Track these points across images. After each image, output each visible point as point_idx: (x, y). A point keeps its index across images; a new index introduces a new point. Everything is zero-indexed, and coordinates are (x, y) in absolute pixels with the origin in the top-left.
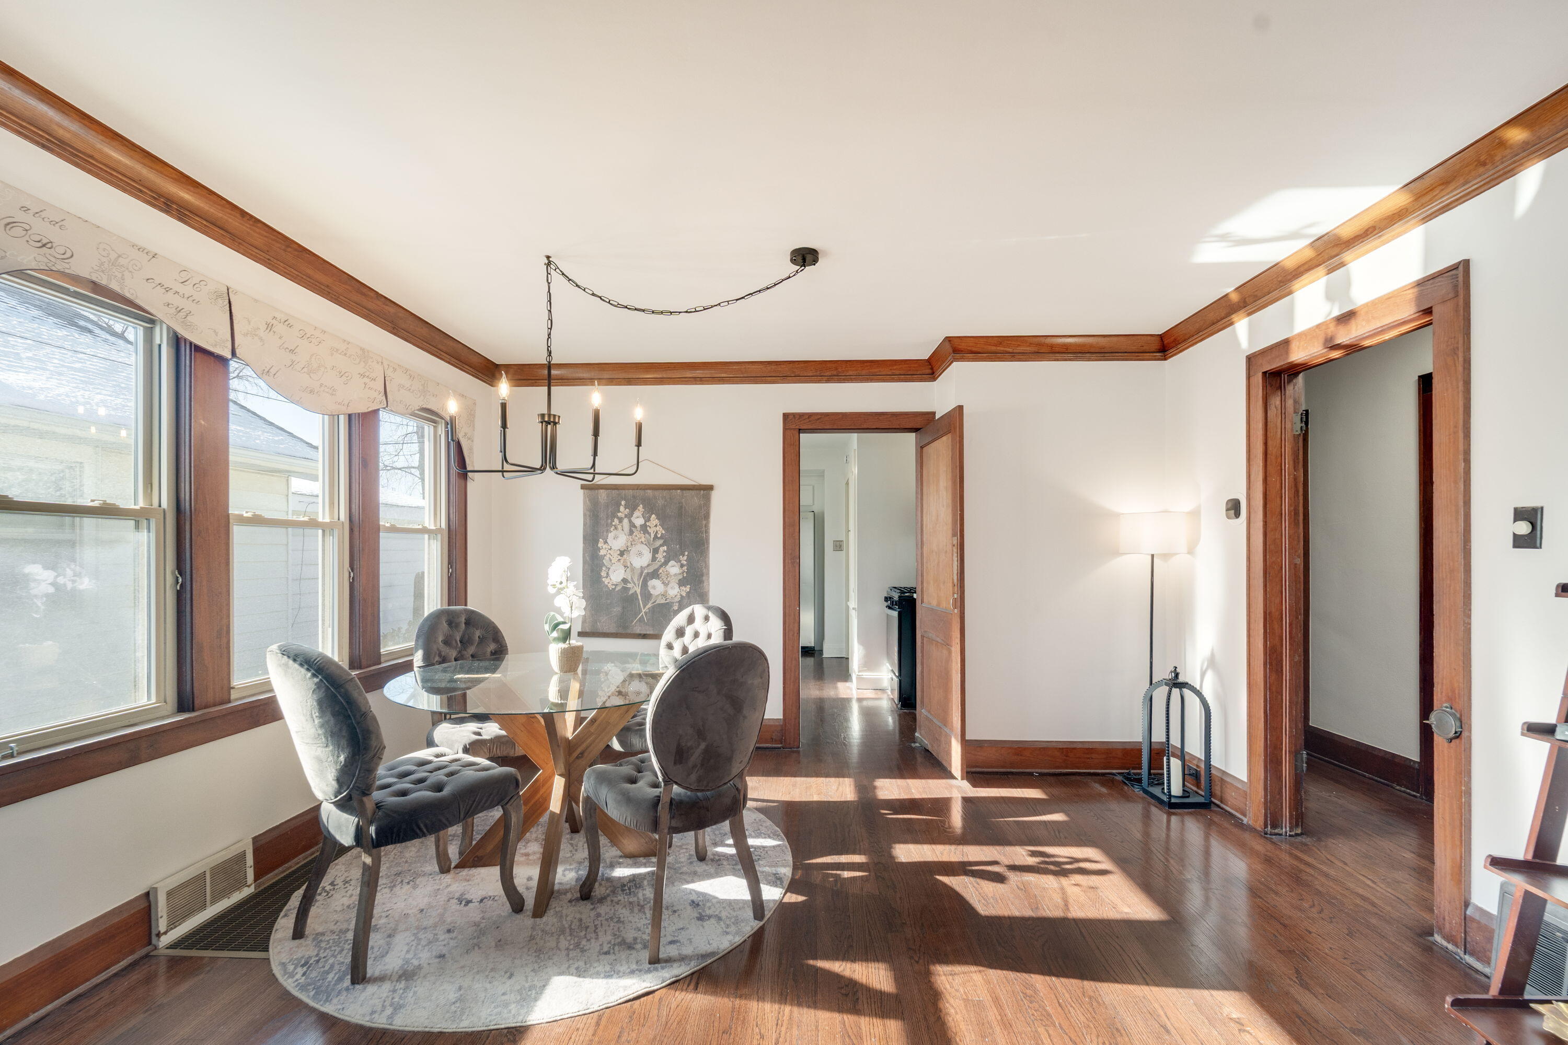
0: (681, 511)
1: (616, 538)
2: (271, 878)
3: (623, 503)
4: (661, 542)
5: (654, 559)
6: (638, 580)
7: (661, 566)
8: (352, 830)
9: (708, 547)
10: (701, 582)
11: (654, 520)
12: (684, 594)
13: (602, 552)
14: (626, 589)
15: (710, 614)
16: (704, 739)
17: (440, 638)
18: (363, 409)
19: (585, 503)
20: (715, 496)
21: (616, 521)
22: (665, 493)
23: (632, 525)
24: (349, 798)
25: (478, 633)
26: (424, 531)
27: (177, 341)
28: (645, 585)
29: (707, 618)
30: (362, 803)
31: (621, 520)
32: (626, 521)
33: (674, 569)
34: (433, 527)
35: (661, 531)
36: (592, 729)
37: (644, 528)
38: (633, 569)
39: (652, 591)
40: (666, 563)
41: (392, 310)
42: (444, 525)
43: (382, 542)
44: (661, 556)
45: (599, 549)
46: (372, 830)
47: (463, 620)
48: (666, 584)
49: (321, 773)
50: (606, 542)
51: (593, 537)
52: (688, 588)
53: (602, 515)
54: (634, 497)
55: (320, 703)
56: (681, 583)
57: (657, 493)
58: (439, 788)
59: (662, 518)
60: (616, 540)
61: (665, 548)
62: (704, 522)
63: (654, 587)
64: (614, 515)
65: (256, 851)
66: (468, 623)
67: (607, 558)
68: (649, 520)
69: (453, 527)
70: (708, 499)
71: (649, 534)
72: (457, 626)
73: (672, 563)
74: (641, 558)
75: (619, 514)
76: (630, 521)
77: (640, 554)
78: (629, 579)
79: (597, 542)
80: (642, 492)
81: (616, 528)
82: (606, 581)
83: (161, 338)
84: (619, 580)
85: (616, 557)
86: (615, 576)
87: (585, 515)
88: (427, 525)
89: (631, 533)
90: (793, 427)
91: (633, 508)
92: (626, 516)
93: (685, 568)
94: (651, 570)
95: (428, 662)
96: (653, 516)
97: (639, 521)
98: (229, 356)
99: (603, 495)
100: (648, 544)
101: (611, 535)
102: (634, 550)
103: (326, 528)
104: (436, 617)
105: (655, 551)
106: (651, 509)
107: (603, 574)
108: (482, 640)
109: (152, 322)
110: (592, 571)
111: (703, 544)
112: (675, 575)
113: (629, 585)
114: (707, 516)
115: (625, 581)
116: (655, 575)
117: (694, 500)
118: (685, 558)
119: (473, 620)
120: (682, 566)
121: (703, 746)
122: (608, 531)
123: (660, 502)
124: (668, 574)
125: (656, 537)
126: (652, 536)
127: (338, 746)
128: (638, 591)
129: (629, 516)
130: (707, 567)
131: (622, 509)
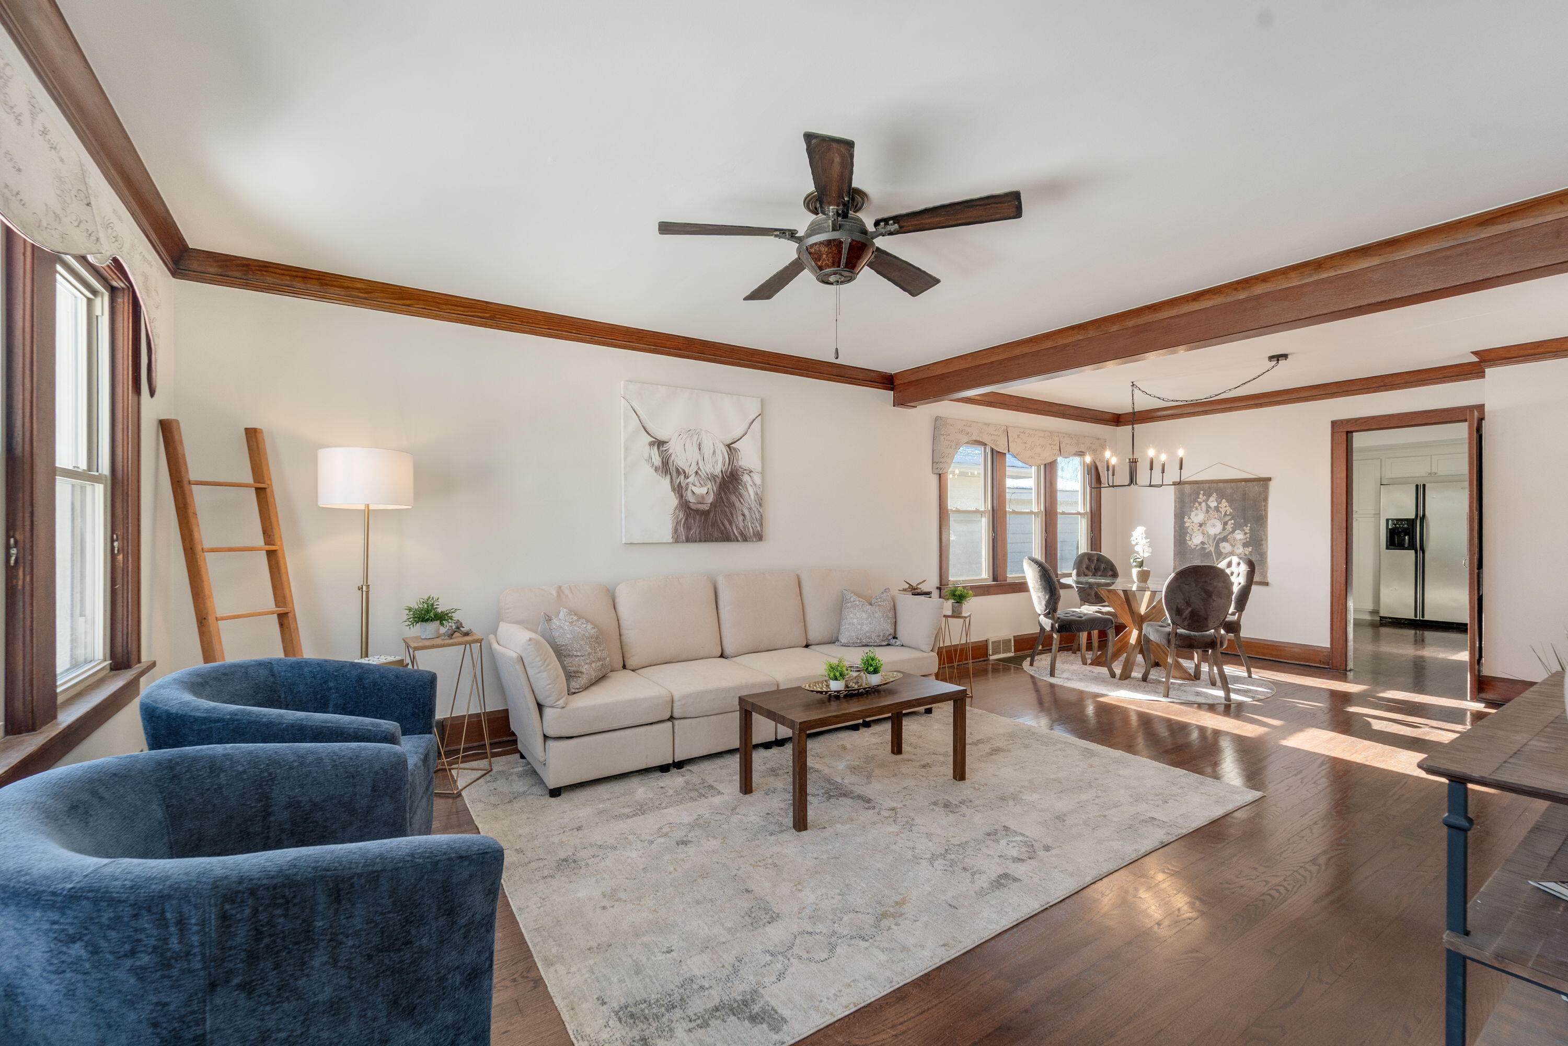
0: (1245, 496)
1: (1196, 515)
2: (1019, 653)
3: (1202, 492)
4: (1230, 517)
5: (1224, 529)
6: (1213, 542)
7: (1230, 534)
8: (1050, 625)
9: (1266, 521)
10: (1261, 545)
11: (1224, 503)
12: (1247, 553)
13: (1187, 525)
14: (1204, 549)
15: (1241, 562)
16: (1190, 606)
17: (1084, 566)
18: (1050, 460)
19: (1175, 494)
20: (1272, 486)
21: (1197, 504)
22: (1232, 484)
23: (1208, 507)
24: (1049, 613)
25: (1103, 566)
26: (1078, 513)
27: (992, 450)
28: (1217, 545)
29: (1239, 564)
30: (1053, 615)
31: (1200, 504)
32: (1204, 504)
33: (1239, 536)
34: (1082, 511)
35: (1229, 510)
36: (1154, 611)
37: (1217, 509)
38: (1209, 536)
39: (1223, 550)
40: (1233, 532)
41: (1062, 408)
42: (1088, 510)
43: (1059, 520)
44: (1229, 527)
45: (1185, 523)
46: (1057, 625)
47: (1095, 558)
48: (1233, 546)
49: (1040, 602)
50: (1189, 518)
51: (1181, 515)
52: (1250, 549)
53: (1187, 500)
54: (1210, 488)
55: (1040, 576)
56: (1245, 545)
57: (1226, 485)
58: (1081, 617)
59: (1231, 502)
60: (1197, 516)
61: (1233, 521)
62: (1263, 504)
63: (1224, 548)
64: (1195, 501)
65: (1015, 641)
66: (1098, 560)
67: (1190, 528)
68: (1220, 503)
69: (1093, 510)
70: (1266, 488)
71: (1221, 512)
72: (1093, 561)
73: (1237, 532)
74: (1215, 528)
75: (1199, 500)
76: (1207, 504)
77: (1214, 526)
78: (1206, 542)
79: (1184, 518)
80: (1215, 485)
81: (1197, 509)
82: (1190, 543)
83: (988, 450)
84: (1199, 542)
85: (1196, 527)
86: (1196, 540)
87: (1175, 501)
88: (1080, 510)
89: (1207, 512)
90: (1342, 430)
91: (1209, 495)
92: (1204, 501)
93: (1248, 535)
94: (1222, 536)
95: (1078, 575)
96: (1224, 500)
97: (1213, 504)
98: (1006, 451)
99: (1187, 488)
100: (1220, 519)
101: (1193, 514)
102: (1209, 523)
103: (1036, 514)
104: (1084, 555)
105: (1225, 524)
106: (1222, 495)
107: (1188, 538)
108: (1105, 569)
109: (986, 445)
110: (1180, 536)
111: (1263, 519)
112: (1240, 540)
113: (1206, 546)
114: (1266, 499)
115: (1203, 543)
116: (1225, 539)
117: (1256, 488)
118: (1248, 528)
119: (1101, 559)
120: (1246, 534)
121: (1190, 609)
122: (1191, 511)
123: (1229, 491)
124: (1235, 539)
125: (1226, 514)
126: (1223, 513)
127: (1046, 592)
128: (1213, 550)
129: (1206, 501)
130: (1266, 534)
131: (1201, 496)
